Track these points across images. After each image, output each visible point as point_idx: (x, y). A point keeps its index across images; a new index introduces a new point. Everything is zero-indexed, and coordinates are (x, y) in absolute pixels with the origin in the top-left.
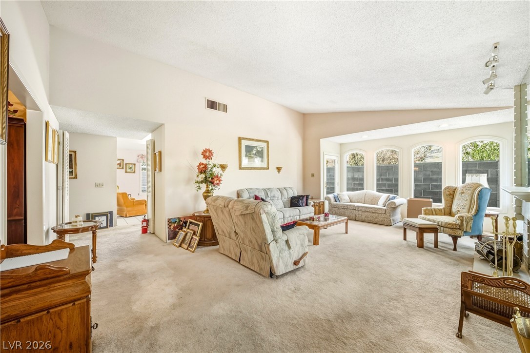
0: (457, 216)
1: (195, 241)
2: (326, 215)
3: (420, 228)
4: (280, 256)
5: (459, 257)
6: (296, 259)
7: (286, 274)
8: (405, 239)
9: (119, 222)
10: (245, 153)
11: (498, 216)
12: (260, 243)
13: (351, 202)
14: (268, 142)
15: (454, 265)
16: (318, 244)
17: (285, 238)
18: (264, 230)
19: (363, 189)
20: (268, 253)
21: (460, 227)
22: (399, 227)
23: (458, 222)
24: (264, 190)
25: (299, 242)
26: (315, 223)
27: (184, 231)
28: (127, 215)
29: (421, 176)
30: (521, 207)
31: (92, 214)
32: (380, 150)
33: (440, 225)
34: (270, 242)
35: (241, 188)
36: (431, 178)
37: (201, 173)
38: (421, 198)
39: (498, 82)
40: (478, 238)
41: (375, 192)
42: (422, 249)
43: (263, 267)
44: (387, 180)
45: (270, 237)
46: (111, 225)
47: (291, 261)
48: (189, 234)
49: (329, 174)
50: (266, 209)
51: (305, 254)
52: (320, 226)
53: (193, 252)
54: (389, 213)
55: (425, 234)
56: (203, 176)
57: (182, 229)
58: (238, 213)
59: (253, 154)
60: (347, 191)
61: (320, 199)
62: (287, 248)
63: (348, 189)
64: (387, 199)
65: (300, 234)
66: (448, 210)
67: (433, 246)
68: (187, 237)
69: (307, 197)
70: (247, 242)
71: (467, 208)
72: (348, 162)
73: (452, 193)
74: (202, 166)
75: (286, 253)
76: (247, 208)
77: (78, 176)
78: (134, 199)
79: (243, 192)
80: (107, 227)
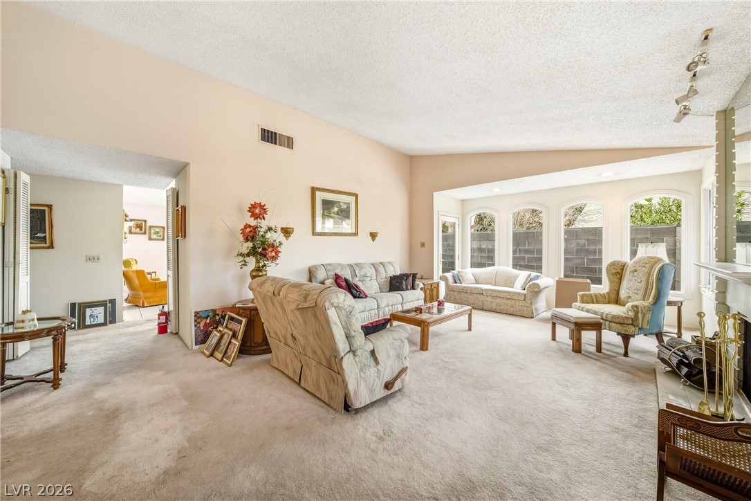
0: (629, 305)
1: (234, 348)
2: (440, 304)
3: (576, 324)
4: (360, 376)
5: (632, 366)
6: (388, 380)
7: (372, 404)
8: (554, 339)
9: (129, 315)
10: (322, 211)
11: (682, 303)
12: (327, 355)
13: (477, 283)
14: (356, 196)
15: (628, 381)
16: (427, 350)
17: (369, 347)
18: (332, 335)
19: (494, 265)
20: (340, 372)
21: (634, 322)
22: (545, 320)
23: (631, 314)
24: (350, 266)
25: (392, 353)
26: (424, 316)
27: (220, 331)
28: (145, 303)
29: (573, 246)
30: (725, 293)
31: (80, 304)
32: (517, 210)
33: (604, 318)
34: (342, 354)
35: (315, 264)
36: (587, 250)
37: (247, 240)
38: (572, 277)
39: (695, 104)
40: (657, 336)
41: (509, 269)
42: (579, 355)
43: (333, 393)
44: (527, 251)
45: (342, 346)
46: (113, 321)
47: (379, 384)
48: (225, 337)
49: (446, 243)
50: (335, 300)
51: (403, 371)
52: (430, 320)
53: (230, 365)
54: (531, 299)
55: (583, 332)
56: (250, 245)
57: (216, 328)
58: (293, 306)
59: (334, 213)
60: (471, 267)
61: (432, 279)
62: (372, 363)
63: (473, 265)
64: (527, 279)
65: (394, 339)
66: (613, 297)
67: (593, 349)
68: (223, 341)
69: (414, 276)
70: (309, 352)
71: (641, 293)
72: (472, 227)
73: (618, 272)
74: (248, 230)
75: (372, 371)
76: (306, 297)
77: (55, 245)
78: (158, 279)
79: (317, 269)
80: (105, 324)
